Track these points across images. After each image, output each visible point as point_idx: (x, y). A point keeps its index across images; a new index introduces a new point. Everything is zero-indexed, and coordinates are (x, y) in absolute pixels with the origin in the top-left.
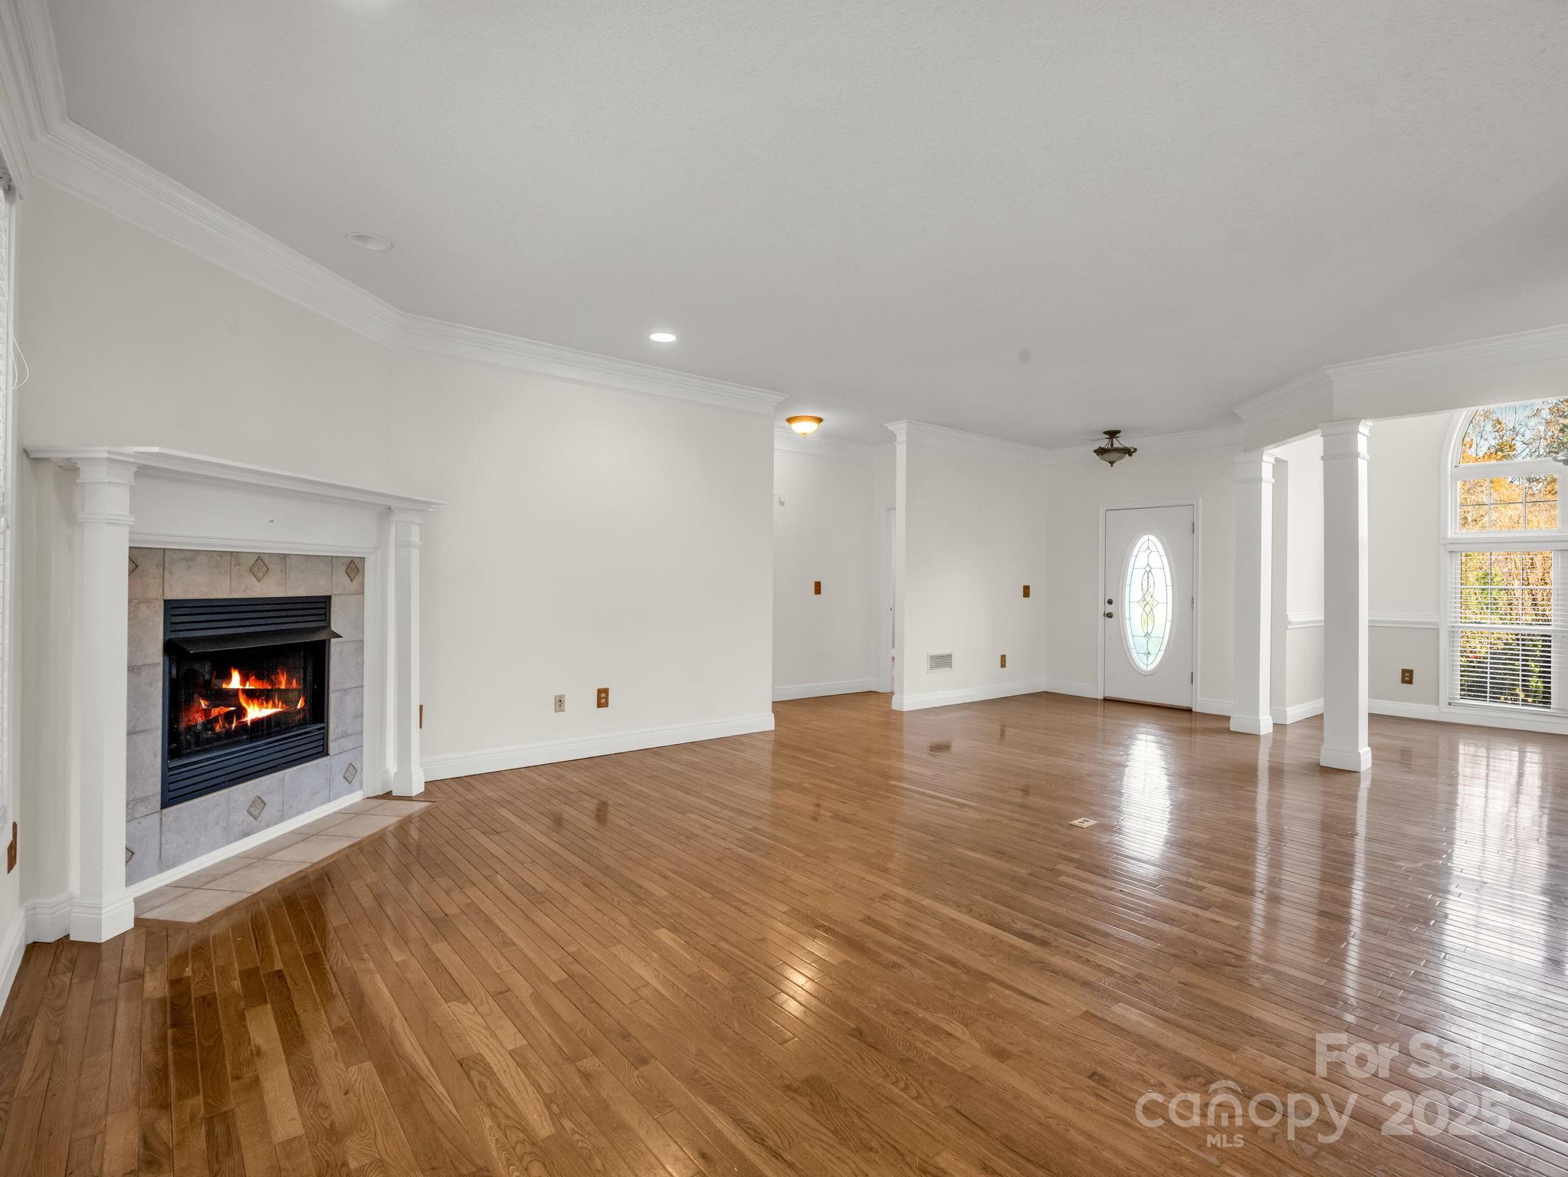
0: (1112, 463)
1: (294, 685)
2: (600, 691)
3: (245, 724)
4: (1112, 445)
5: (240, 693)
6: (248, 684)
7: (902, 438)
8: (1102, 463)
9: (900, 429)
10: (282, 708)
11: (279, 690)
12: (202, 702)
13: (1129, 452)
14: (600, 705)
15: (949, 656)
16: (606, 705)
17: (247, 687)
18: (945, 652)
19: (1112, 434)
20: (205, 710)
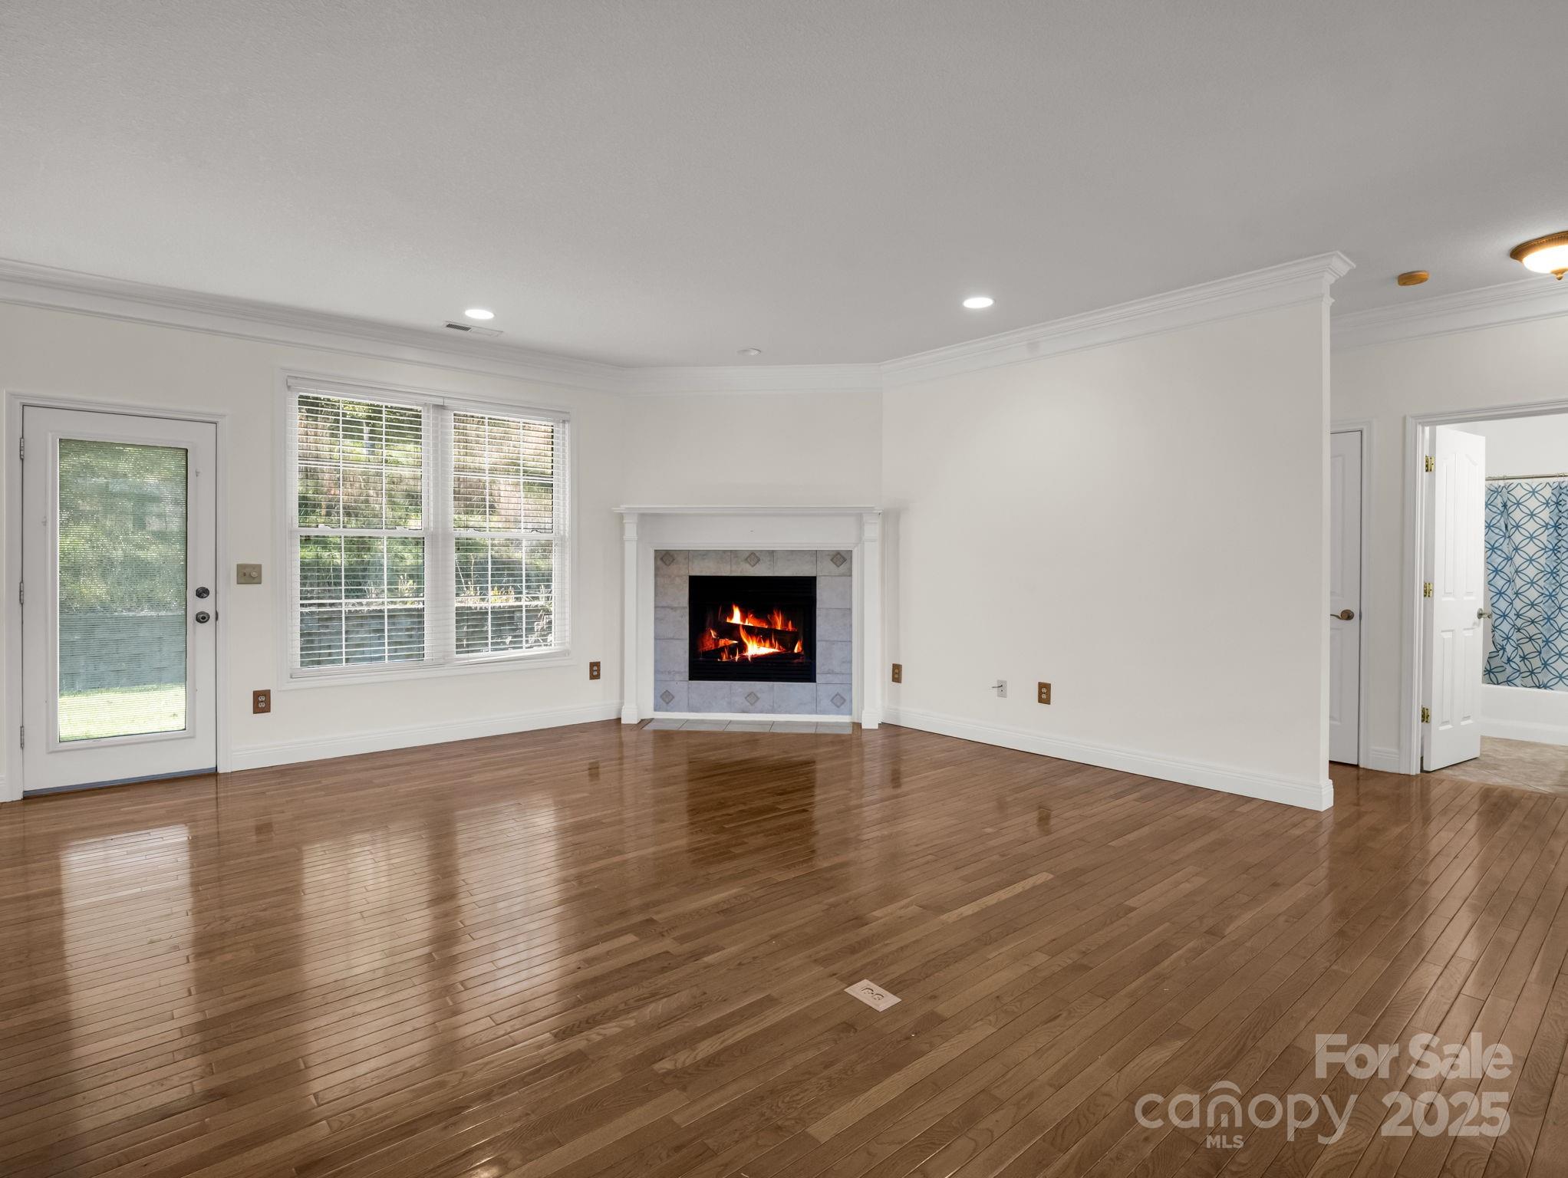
1: (790, 627)
2: (1041, 686)
3: (746, 658)
5: (741, 628)
6: (747, 621)
10: (779, 649)
11: (776, 631)
12: (712, 632)
14: (1040, 700)
16: (1047, 701)
17: (746, 624)
20: (715, 639)
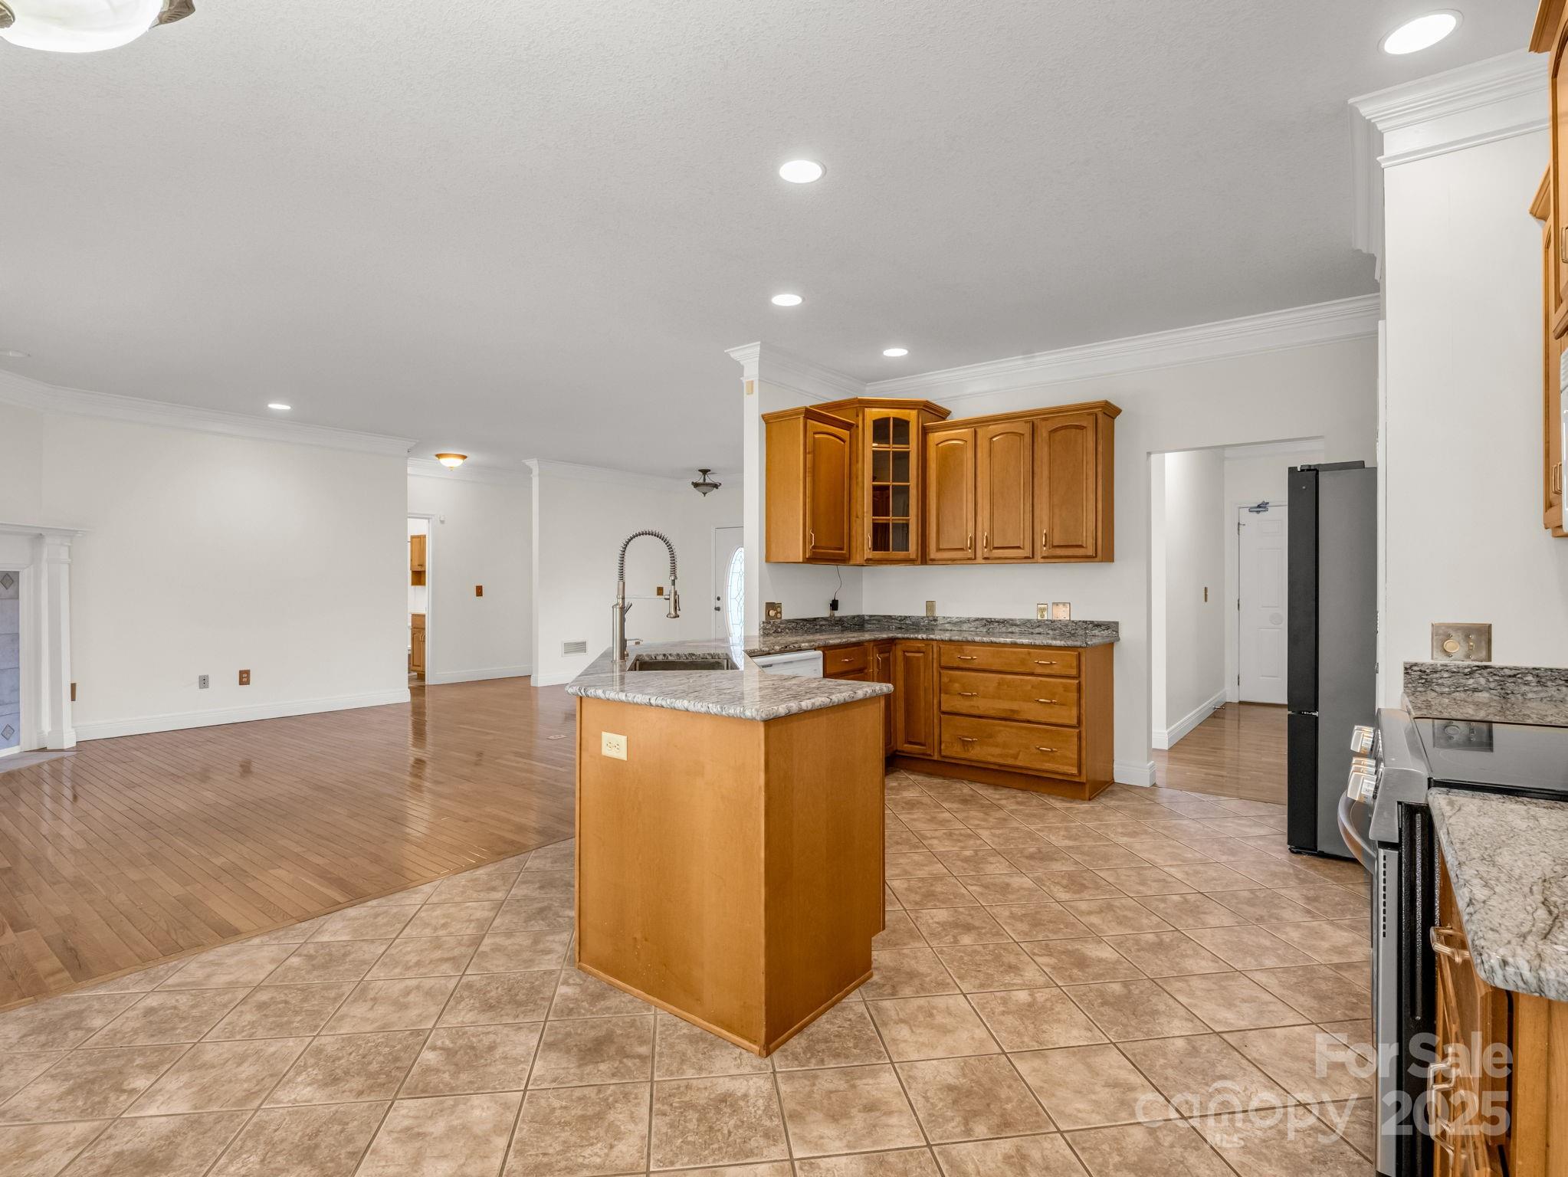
0: (705, 494)
2: (241, 673)
4: (705, 480)
7: (536, 471)
8: (697, 493)
9: (533, 464)
13: (716, 486)
14: (241, 683)
15: (584, 643)
16: (248, 683)
18: (580, 640)
19: (705, 472)
